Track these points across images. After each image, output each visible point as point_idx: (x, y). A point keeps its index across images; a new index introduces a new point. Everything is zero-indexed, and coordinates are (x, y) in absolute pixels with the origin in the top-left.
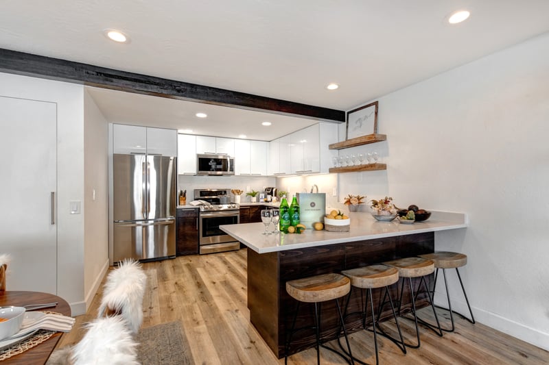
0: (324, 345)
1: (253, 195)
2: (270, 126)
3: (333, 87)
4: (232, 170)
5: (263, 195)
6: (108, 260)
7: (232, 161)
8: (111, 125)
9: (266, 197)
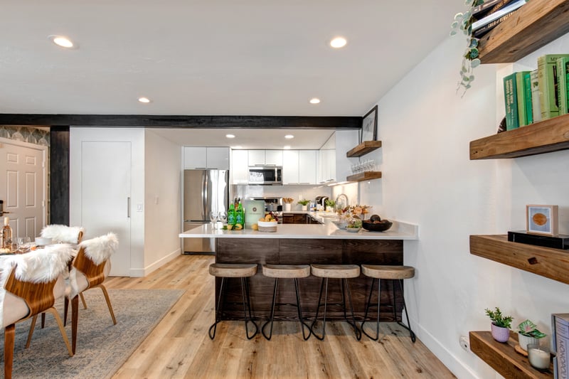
0: (255, 322)
1: (304, 204)
2: (292, 139)
3: (315, 101)
4: (279, 179)
5: (314, 204)
6: (179, 249)
7: (279, 171)
8: (183, 148)
9: (315, 206)
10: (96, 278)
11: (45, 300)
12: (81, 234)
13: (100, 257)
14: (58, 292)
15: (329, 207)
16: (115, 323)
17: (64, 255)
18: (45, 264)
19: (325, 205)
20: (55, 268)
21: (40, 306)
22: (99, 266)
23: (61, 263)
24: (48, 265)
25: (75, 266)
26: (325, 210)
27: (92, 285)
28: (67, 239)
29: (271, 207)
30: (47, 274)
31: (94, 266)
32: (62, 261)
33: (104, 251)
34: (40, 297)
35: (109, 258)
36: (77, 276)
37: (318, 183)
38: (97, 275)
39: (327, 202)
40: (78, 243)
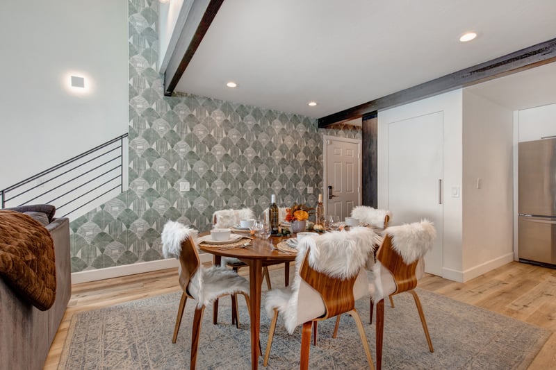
6: (511, 254)
8: (516, 113)
10: (406, 281)
11: (344, 300)
12: (388, 218)
13: (411, 254)
14: (359, 292)
16: (432, 351)
17: (364, 243)
18: (341, 253)
20: (353, 261)
21: (337, 306)
22: (411, 265)
23: (361, 254)
24: (345, 255)
25: (380, 259)
27: (400, 289)
28: (373, 222)
30: (343, 269)
31: (404, 264)
32: (362, 252)
33: (418, 245)
34: (337, 295)
35: (422, 256)
36: (382, 273)
38: (407, 278)
40: (385, 228)
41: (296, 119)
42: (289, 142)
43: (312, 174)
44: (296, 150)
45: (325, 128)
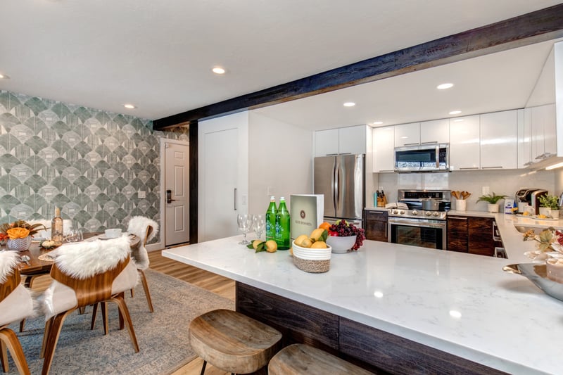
5: (512, 202)
7: (443, 151)
8: (314, 133)
9: (516, 205)
15: (548, 209)
16: (137, 352)
19: (538, 204)
26: (537, 213)
29: (429, 203)
37: (521, 166)
39: (543, 200)
41: (121, 118)
42: (111, 144)
43: (144, 177)
44: (121, 153)
45: (163, 130)
